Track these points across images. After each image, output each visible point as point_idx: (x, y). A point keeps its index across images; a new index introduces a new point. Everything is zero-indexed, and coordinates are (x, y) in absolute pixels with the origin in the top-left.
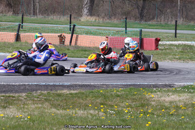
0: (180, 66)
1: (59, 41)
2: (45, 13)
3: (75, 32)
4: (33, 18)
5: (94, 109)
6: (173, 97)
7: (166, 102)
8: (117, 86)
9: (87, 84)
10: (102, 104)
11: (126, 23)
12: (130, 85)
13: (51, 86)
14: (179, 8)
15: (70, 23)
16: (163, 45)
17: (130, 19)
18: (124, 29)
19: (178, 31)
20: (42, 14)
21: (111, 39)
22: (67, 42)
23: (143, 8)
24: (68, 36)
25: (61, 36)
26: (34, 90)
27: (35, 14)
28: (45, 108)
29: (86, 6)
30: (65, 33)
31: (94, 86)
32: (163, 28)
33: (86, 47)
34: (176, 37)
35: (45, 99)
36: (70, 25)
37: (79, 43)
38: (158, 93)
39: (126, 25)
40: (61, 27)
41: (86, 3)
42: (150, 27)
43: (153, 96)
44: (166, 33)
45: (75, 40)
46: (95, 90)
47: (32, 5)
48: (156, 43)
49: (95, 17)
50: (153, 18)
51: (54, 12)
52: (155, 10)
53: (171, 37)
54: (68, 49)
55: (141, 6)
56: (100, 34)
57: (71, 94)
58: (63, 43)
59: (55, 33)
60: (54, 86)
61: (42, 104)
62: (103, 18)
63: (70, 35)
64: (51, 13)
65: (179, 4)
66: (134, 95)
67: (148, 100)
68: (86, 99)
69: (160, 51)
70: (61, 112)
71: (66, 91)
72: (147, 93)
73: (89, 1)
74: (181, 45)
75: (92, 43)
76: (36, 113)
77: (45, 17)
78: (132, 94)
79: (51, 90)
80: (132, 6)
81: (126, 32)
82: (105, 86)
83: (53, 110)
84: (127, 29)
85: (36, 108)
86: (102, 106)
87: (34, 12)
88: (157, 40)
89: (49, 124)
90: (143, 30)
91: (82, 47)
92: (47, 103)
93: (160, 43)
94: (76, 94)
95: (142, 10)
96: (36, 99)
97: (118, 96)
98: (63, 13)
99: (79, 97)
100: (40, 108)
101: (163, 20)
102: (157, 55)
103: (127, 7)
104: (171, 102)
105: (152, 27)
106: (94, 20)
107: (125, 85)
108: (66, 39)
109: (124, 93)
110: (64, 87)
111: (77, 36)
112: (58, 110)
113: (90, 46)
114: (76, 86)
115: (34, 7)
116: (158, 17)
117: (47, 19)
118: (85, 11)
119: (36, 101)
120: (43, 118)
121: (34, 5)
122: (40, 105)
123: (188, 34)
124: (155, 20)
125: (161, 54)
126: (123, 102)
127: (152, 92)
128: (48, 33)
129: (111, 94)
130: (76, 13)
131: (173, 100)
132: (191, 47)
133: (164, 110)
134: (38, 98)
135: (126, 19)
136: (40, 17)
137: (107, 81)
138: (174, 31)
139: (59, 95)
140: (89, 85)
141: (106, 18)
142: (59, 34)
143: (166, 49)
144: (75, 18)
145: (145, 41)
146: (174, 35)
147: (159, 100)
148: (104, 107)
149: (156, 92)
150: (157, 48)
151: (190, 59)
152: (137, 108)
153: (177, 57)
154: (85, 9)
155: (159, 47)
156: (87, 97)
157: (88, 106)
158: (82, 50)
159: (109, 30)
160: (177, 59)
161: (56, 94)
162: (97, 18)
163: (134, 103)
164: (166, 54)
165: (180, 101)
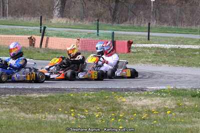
0: (153, 70)
1: (28, 43)
2: (15, 15)
3: (45, 34)
4: (2, 19)
5: (64, 113)
6: (145, 101)
7: (138, 106)
8: (88, 90)
9: (57, 87)
10: (73, 108)
12: (101, 89)
13: (20, 89)
14: (152, 10)
15: (41, 25)
16: (135, 48)
17: (102, 21)
18: (96, 31)
19: (151, 34)
20: (12, 16)
21: (82, 41)
22: (37, 44)
23: (116, 10)
24: (38, 38)
25: (31, 38)
26: (2, 94)
27: (4, 15)
28: (14, 112)
29: (57, 8)
30: (35, 35)
31: (65, 90)
32: (136, 30)
33: (56, 50)
34: (149, 39)
35: (14, 103)
36: (41, 27)
37: (49, 46)
38: (130, 97)
39: (98, 27)
40: (31, 29)
41: (56, 4)
42: (123, 30)
43: (124, 100)
44: (139, 36)
45: (45, 43)
46: (66, 94)
47: (2, 6)
48: (128, 46)
49: (66, 19)
50: (126, 20)
51: (24, 14)
52: (128, 12)
53: (144, 39)
54: (39, 52)
55: (113, 8)
56: (71, 36)
57: (41, 98)
58: (34, 46)
59: (25, 35)
60: (23, 89)
61: (11, 107)
62: (75, 20)
63: (41, 37)
64: (21, 15)
65: (152, 6)
66: (105, 99)
67: (119, 104)
68: (56, 103)
69: (133, 54)
70: (30, 116)
71: (35, 95)
72: (119, 97)
73: (60, 2)
74: (154, 48)
75: (63, 46)
76: (4, 117)
77: (15, 19)
78: (103, 98)
79: (20, 94)
80: (104, 7)
81: (98, 35)
82: (75, 90)
83: (22, 114)
84: (99, 31)
85: (4, 112)
86: (72, 110)
87: (3, 13)
88: (130, 43)
89: (17, 128)
90: (115, 32)
91: (53, 50)
92: (15, 107)
93: (132, 45)
94: (46, 98)
95: (114, 12)
96: (4, 103)
97: (89, 100)
98: (33, 14)
99: (49, 101)
100: (8, 112)
101: (135, 22)
102: (129, 58)
103: (100, 9)
104: (143, 107)
105: (124, 29)
106: (65, 22)
107: (96, 89)
108: (36, 41)
109: (95, 96)
110: (33, 90)
111: (48, 38)
112: (27, 114)
113: (60, 48)
114: (46, 89)
115: (3, 8)
116: (130, 19)
117: (16, 21)
118: (56, 12)
119: (4, 104)
120: (11, 123)
121: (3, 6)
122: (8, 109)
123: (161, 37)
124: (128, 22)
125: (133, 57)
126: (93, 106)
127: (123, 96)
128: (18, 34)
129: (82, 98)
130: (47, 14)
131: (145, 104)
132: (164, 50)
133: (135, 115)
134: (7, 102)
135: (98, 21)
136: (9, 18)
137: (77, 85)
138: (147, 34)
139: (29, 99)
140: (59, 89)
141: (78, 20)
142: (29, 36)
143: (138, 52)
144: (45, 20)
145: (117, 44)
146: (147, 37)
147: (131, 105)
148: (74, 111)
149: (127, 96)
150: (129, 51)
151: (163, 62)
152: (108, 112)
153: (150, 60)
154: (56, 11)
155: (132, 50)
156: (57, 101)
157: (58, 110)
158: (53, 53)
159: (81, 32)
160: (150, 62)
161: (25, 97)
162: (69, 20)
163: (105, 107)
164: (138, 57)
165: (152, 105)
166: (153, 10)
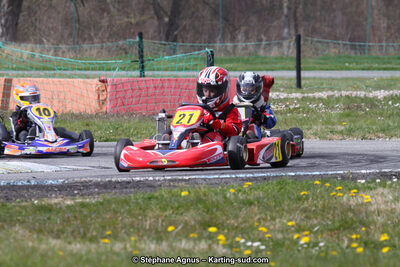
9: (119, 180)
11: (141, 51)
14: (285, 11)
16: (280, 100)
21: (115, 86)
31: (151, 186)
43: (367, 198)
49: (30, 46)
66: (299, 199)
72: (345, 191)
74: (338, 100)
75: (55, 103)
86: (212, 229)
110: (45, 189)
111: (9, 81)
114: (86, 185)
123: (333, 79)
126: (273, 219)
135: (141, 36)
140: (129, 183)
141: (63, 47)
146: (295, 82)
147: (393, 211)
153: (340, 128)
156: (144, 211)
160: (341, 132)
166: (289, 8)
